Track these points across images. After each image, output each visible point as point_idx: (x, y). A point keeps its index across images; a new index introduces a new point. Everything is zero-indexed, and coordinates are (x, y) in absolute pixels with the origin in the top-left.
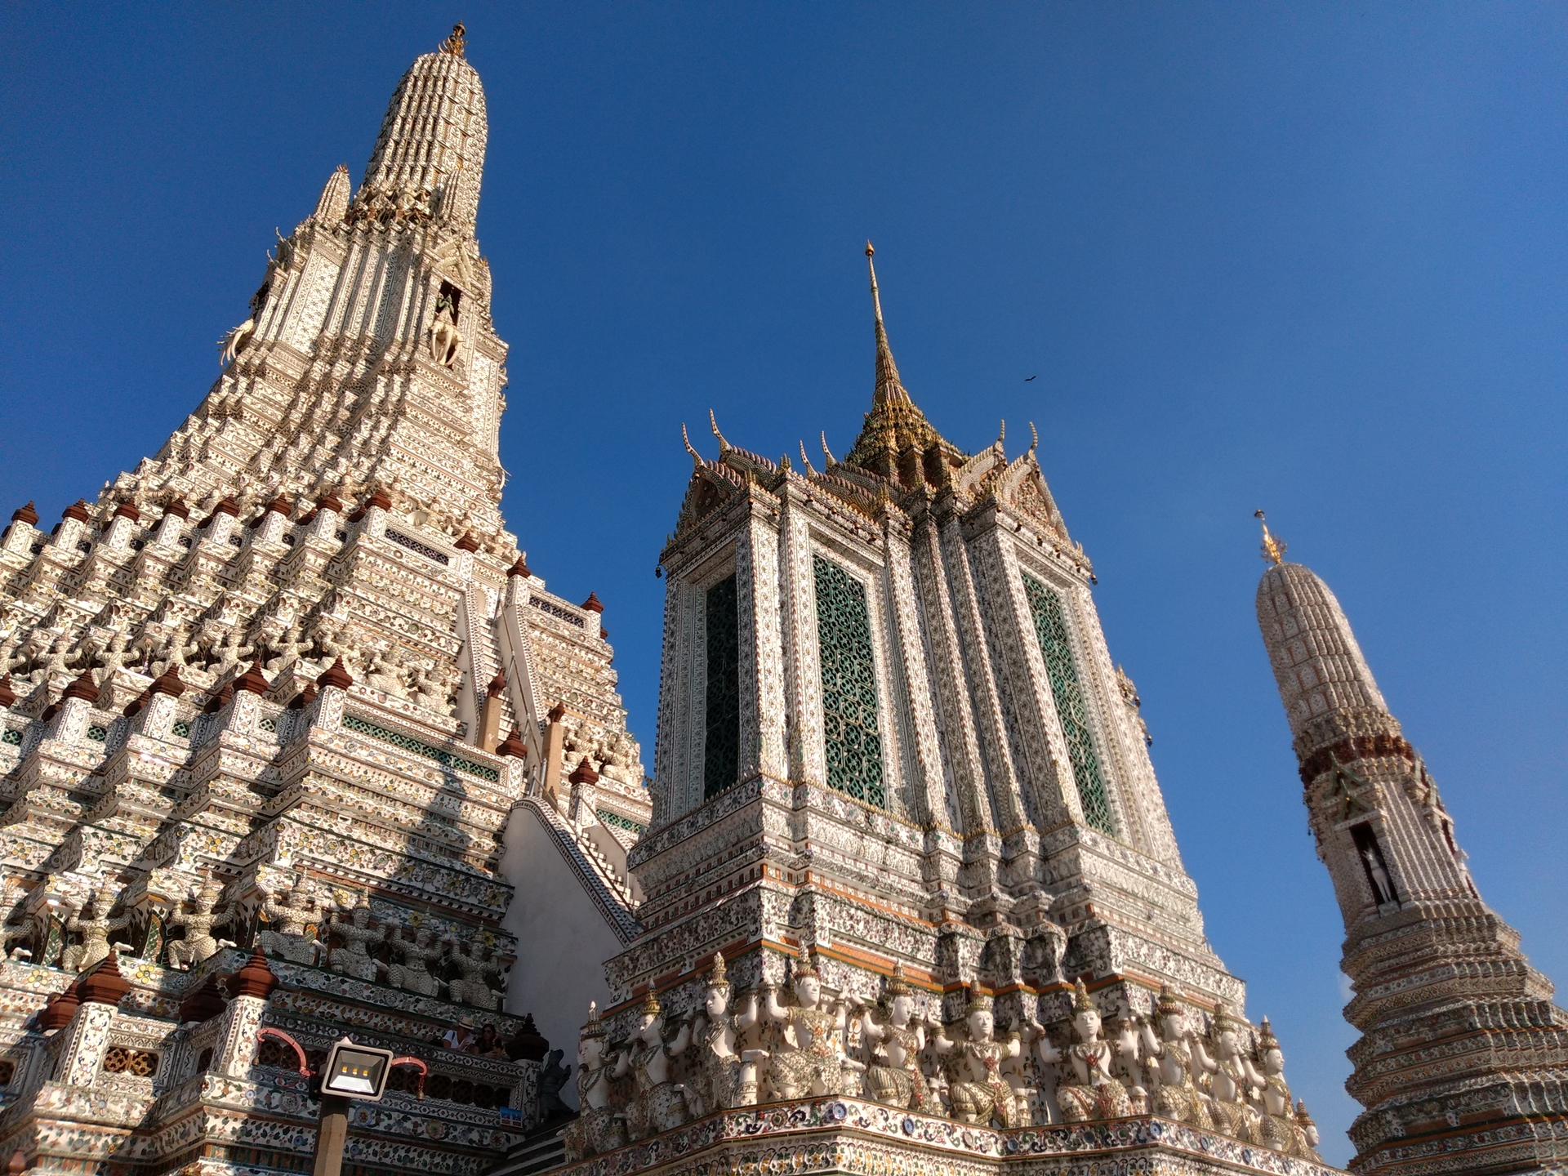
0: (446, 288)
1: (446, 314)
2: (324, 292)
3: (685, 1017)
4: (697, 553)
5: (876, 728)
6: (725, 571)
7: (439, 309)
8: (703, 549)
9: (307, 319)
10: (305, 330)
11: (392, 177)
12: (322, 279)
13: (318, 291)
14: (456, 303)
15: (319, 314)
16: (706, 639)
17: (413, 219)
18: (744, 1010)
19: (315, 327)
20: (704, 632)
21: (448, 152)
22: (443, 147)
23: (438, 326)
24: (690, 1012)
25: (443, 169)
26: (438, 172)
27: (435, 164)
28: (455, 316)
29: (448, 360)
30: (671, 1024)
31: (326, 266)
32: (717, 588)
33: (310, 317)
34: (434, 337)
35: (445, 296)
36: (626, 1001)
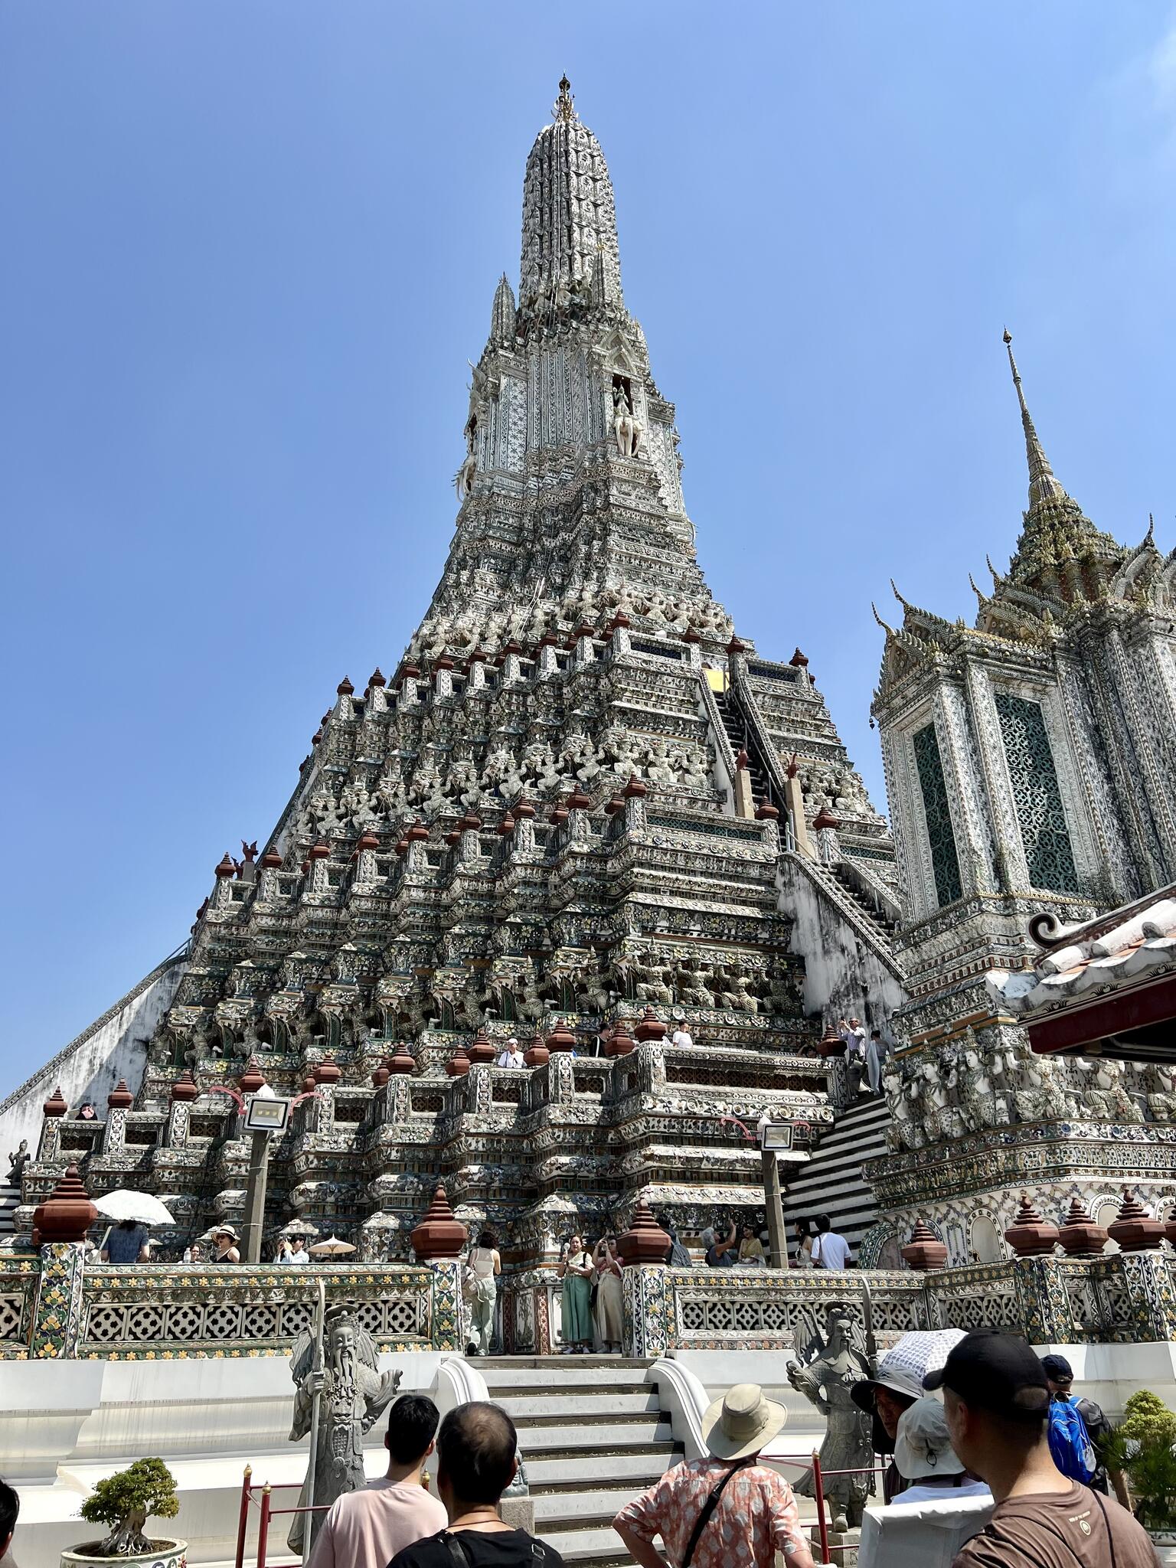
0: (618, 381)
1: (622, 404)
2: (519, 410)
3: (953, 1064)
4: (901, 708)
5: (1065, 827)
6: (925, 721)
7: (616, 403)
8: (905, 705)
9: (513, 440)
10: (514, 451)
11: (545, 275)
12: (515, 397)
13: (515, 410)
14: (628, 393)
15: (520, 432)
16: (918, 776)
17: (573, 315)
18: (992, 1063)
19: (521, 445)
20: (916, 771)
21: (586, 230)
22: (581, 228)
23: (619, 421)
24: (955, 1061)
25: (585, 252)
26: (583, 256)
27: (578, 249)
28: (629, 405)
29: (633, 452)
30: (945, 1070)
31: (515, 385)
32: (920, 733)
33: (515, 437)
34: (618, 433)
35: (618, 388)
36: (908, 1048)
